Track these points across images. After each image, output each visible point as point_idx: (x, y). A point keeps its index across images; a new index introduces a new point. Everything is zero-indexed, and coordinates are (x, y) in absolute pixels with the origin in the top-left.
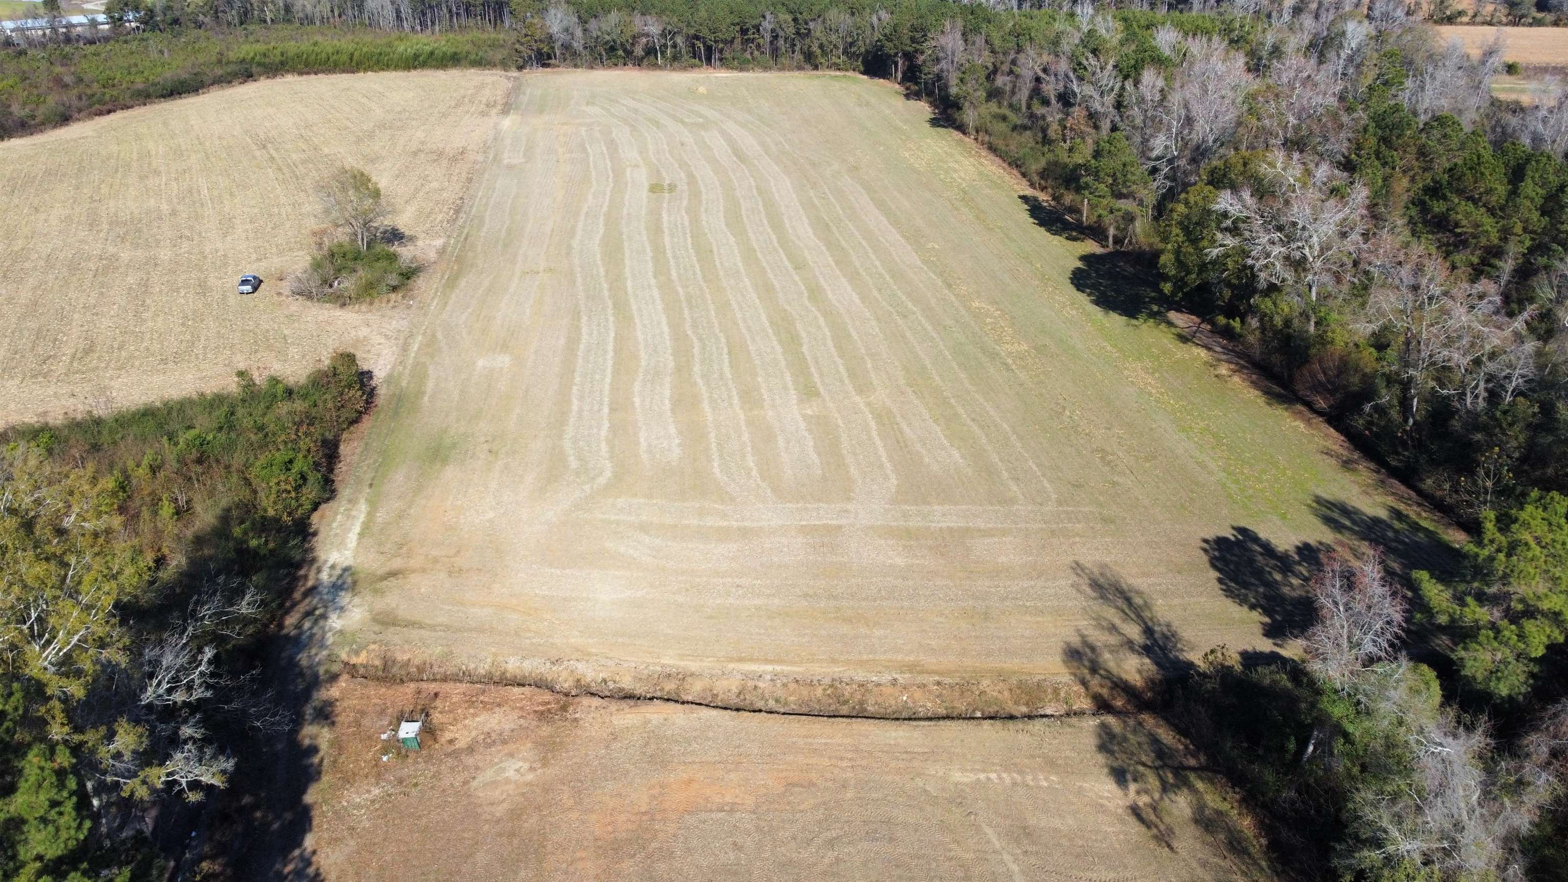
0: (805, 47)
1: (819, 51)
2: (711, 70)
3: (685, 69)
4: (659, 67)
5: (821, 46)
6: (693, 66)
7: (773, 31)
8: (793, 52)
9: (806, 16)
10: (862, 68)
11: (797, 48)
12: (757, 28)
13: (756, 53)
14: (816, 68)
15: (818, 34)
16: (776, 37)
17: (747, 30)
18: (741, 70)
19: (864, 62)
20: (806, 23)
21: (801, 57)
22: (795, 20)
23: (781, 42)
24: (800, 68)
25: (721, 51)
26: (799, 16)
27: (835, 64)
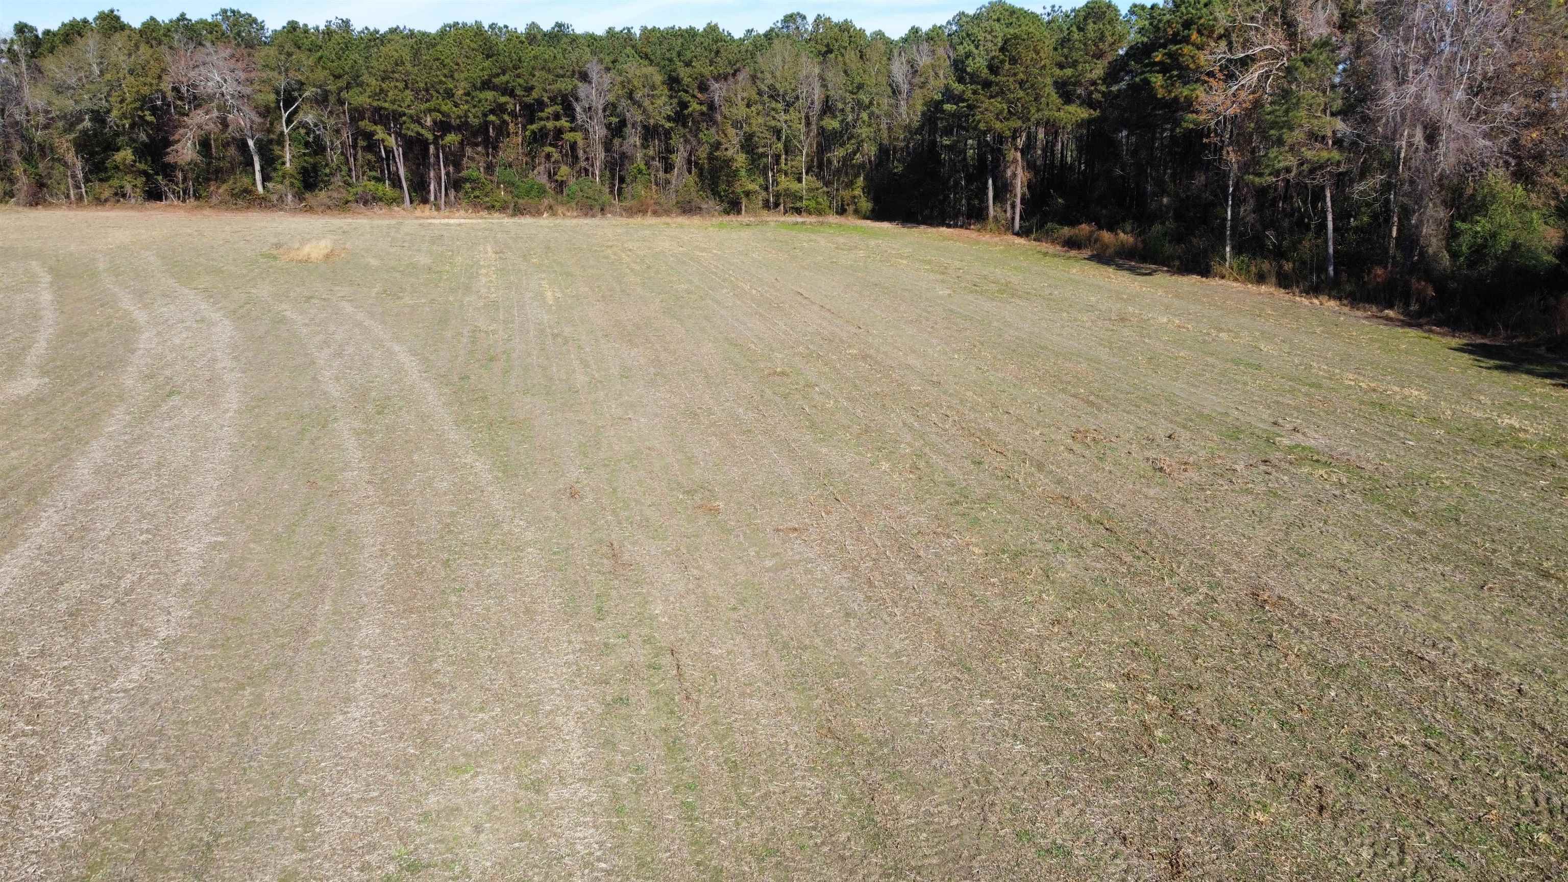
0: (703, 153)
1: (741, 159)
2: (427, 210)
3: (343, 206)
4: (263, 203)
5: (748, 145)
6: (368, 200)
7: (611, 108)
8: (669, 168)
9: (702, 67)
10: (866, 205)
11: (679, 159)
12: (567, 104)
13: (564, 170)
14: (733, 206)
15: (741, 112)
16: (617, 130)
17: (541, 105)
18: (518, 211)
19: (875, 191)
20: (703, 88)
21: (691, 179)
22: (673, 82)
23: (634, 138)
24: (687, 208)
25: (455, 160)
26: (683, 73)
27: (788, 194)
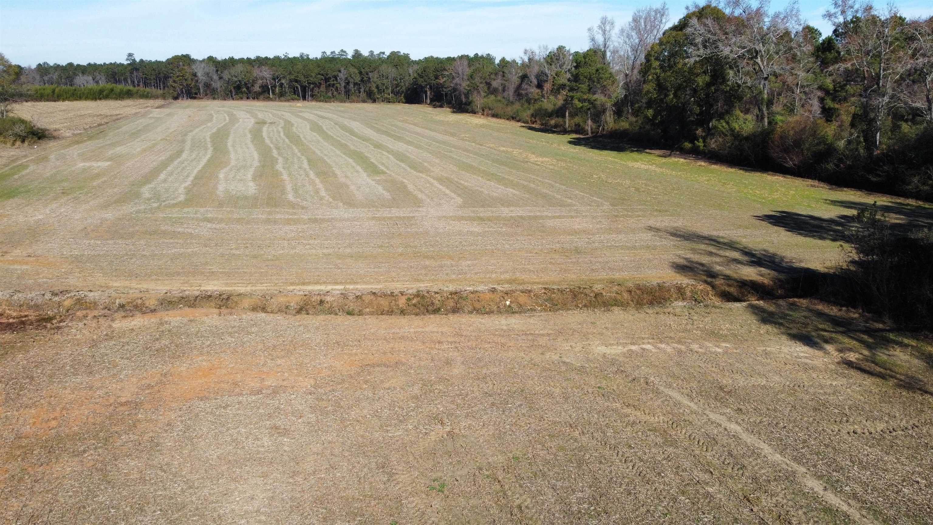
0: (367, 89)
1: (376, 90)
2: (306, 102)
3: (288, 101)
4: (271, 100)
5: (377, 87)
6: (293, 99)
7: (346, 78)
8: (360, 92)
9: (367, 69)
10: (404, 100)
11: (362, 90)
12: (336, 77)
13: (335, 93)
14: (374, 101)
15: (375, 80)
16: (348, 83)
17: (330, 78)
18: (326, 102)
19: (405, 97)
20: (367, 74)
21: (365, 95)
22: (361, 73)
23: (351, 85)
24: (364, 101)
25: (312, 90)
26: (363, 70)
27: (387, 98)
